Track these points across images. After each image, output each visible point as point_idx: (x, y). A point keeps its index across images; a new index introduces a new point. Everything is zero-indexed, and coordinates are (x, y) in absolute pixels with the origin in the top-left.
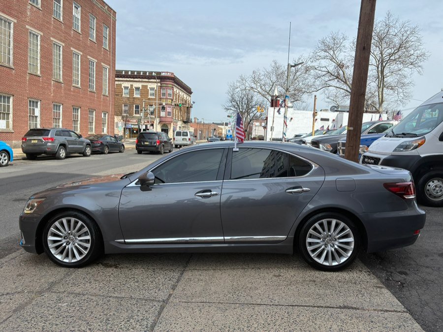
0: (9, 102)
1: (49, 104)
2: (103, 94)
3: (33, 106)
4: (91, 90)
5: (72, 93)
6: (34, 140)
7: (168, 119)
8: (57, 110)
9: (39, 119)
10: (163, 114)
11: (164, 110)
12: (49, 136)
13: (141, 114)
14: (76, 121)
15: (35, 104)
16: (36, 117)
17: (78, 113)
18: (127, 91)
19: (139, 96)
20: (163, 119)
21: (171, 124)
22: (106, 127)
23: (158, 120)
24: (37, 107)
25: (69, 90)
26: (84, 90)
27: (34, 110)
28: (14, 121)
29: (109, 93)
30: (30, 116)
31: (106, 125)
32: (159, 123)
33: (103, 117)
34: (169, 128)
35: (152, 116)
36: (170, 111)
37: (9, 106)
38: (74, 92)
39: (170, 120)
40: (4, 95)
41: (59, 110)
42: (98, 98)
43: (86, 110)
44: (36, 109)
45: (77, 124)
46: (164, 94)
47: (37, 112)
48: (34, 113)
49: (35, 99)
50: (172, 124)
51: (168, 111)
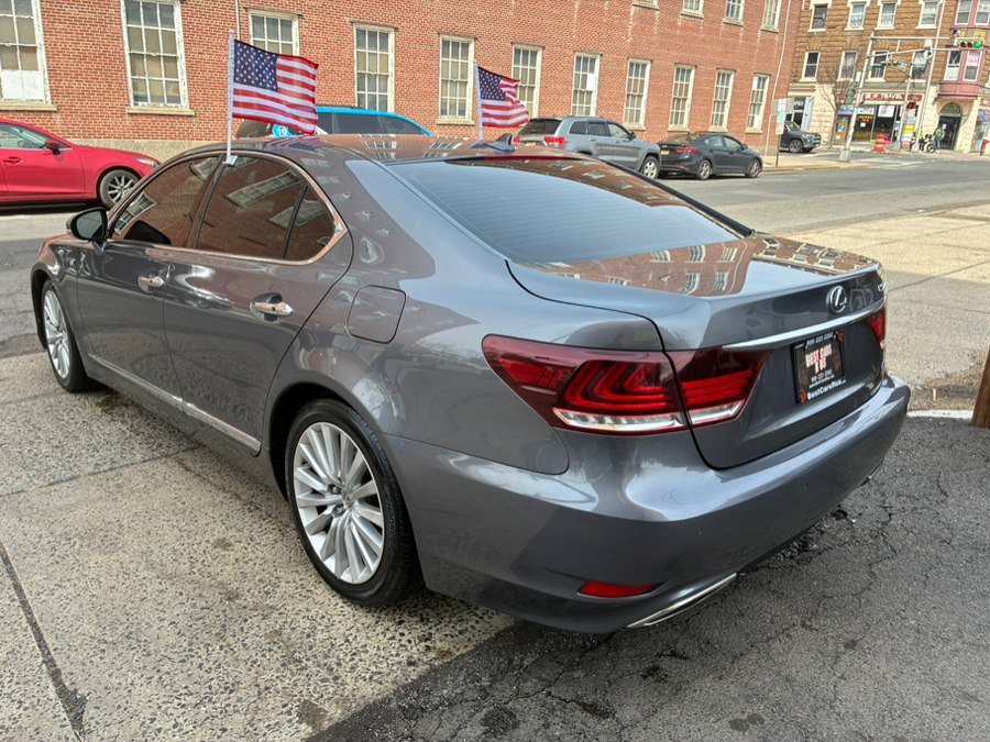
0: (533, 63)
1: (620, 63)
2: (763, 27)
3: (585, 69)
4: (731, 19)
5: (678, 32)
6: (531, 141)
7: (965, 88)
8: (637, 75)
9: (594, 98)
10: (951, 74)
11: (957, 61)
12: (556, 135)
13: (859, 74)
14: (680, 101)
15: (587, 63)
16: (590, 93)
17: (688, 80)
18: (861, 14)
19: (890, 26)
20: (949, 89)
21: (971, 102)
22: (762, 112)
23: (933, 92)
24: (592, 70)
25: (673, 25)
26: (712, 22)
27: (585, 77)
28: (541, 102)
29: (781, 24)
30: (576, 91)
31: (762, 108)
32: (936, 99)
33: (755, 87)
34: (965, 113)
35: (917, 81)
36: (974, 65)
37: (533, 72)
38: (684, 28)
39: (969, 90)
40: (525, 47)
41: (643, 75)
42: (746, 40)
43: (711, 73)
44: (590, 75)
45: (683, 108)
46: (964, 16)
47: (592, 82)
48: (584, 85)
49: (590, 52)
50: (977, 103)
51: (968, 64)
